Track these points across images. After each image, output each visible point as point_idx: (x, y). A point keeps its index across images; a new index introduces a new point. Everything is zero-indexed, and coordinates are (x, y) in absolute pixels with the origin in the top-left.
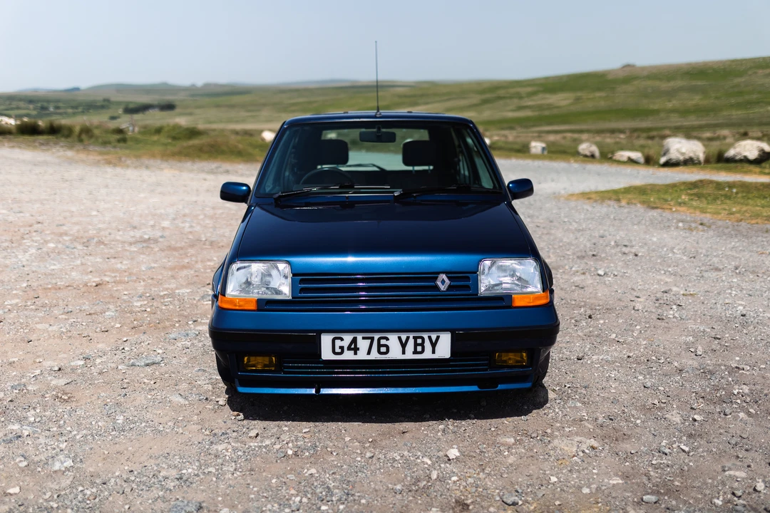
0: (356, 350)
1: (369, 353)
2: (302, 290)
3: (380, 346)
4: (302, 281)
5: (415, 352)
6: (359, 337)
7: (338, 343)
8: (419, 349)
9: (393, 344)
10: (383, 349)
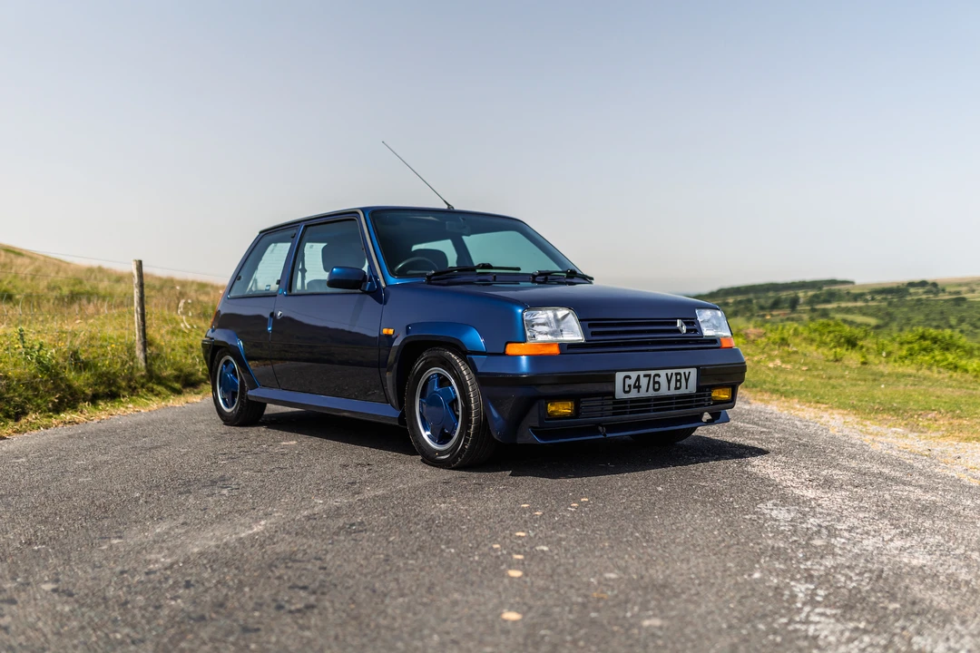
0: (638, 387)
1: (647, 391)
2: (594, 334)
3: (655, 383)
4: (590, 326)
5: (676, 388)
6: (642, 373)
7: (628, 381)
8: (678, 385)
9: (663, 380)
10: (657, 386)
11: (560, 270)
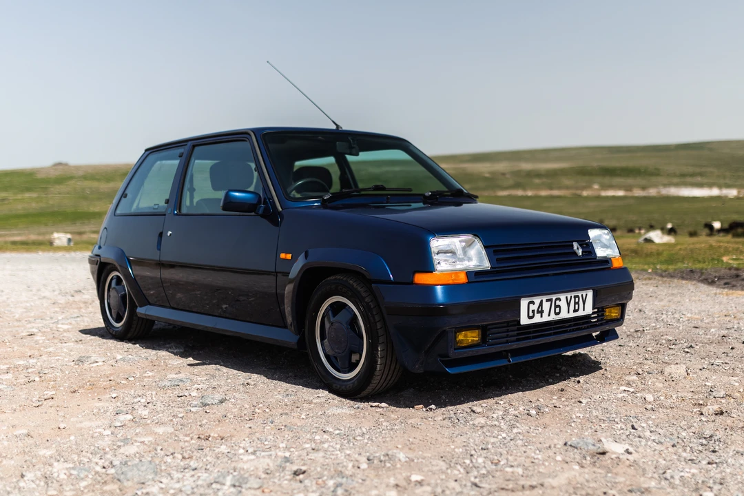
0: (541, 312)
1: (549, 315)
2: (498, 260)
3: (556, 306)
4: (495, 252)
5: (575, 311)
6: (544, 298)
8: (577, 308)
9: (563, 304)
10: (557, 310)
11: (447, 190)
